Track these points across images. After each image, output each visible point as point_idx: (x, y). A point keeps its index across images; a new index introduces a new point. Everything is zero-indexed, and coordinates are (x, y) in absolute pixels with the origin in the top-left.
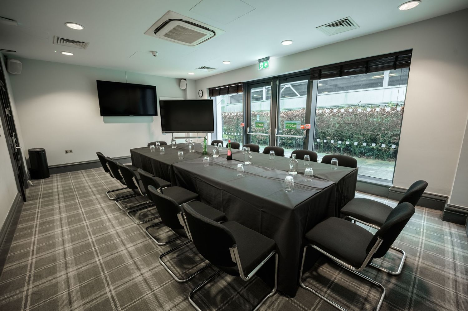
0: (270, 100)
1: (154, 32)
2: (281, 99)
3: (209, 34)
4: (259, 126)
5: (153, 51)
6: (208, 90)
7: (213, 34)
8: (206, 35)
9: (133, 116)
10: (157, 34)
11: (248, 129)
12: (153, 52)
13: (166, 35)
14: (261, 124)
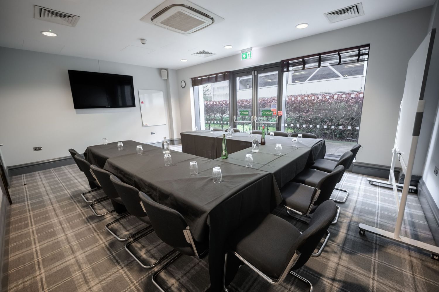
0: (252, 89)
1: (151, 19)
2: (259, 88)
3: (208, 21)
4: (244, 114)
5: (142, 38)
6: (191, 80)
7: (211, 21)
8: (204, 22)
9: (109, 108)
10: (153, 21)
11: (235, 117)
12: (142, 40)
13: (163, 23)
14: (245, 112)
